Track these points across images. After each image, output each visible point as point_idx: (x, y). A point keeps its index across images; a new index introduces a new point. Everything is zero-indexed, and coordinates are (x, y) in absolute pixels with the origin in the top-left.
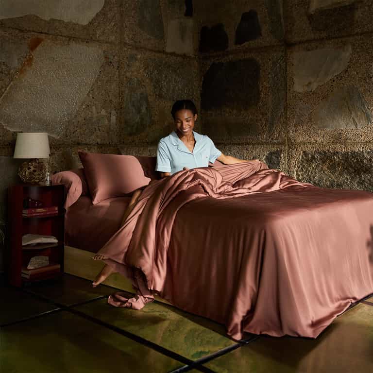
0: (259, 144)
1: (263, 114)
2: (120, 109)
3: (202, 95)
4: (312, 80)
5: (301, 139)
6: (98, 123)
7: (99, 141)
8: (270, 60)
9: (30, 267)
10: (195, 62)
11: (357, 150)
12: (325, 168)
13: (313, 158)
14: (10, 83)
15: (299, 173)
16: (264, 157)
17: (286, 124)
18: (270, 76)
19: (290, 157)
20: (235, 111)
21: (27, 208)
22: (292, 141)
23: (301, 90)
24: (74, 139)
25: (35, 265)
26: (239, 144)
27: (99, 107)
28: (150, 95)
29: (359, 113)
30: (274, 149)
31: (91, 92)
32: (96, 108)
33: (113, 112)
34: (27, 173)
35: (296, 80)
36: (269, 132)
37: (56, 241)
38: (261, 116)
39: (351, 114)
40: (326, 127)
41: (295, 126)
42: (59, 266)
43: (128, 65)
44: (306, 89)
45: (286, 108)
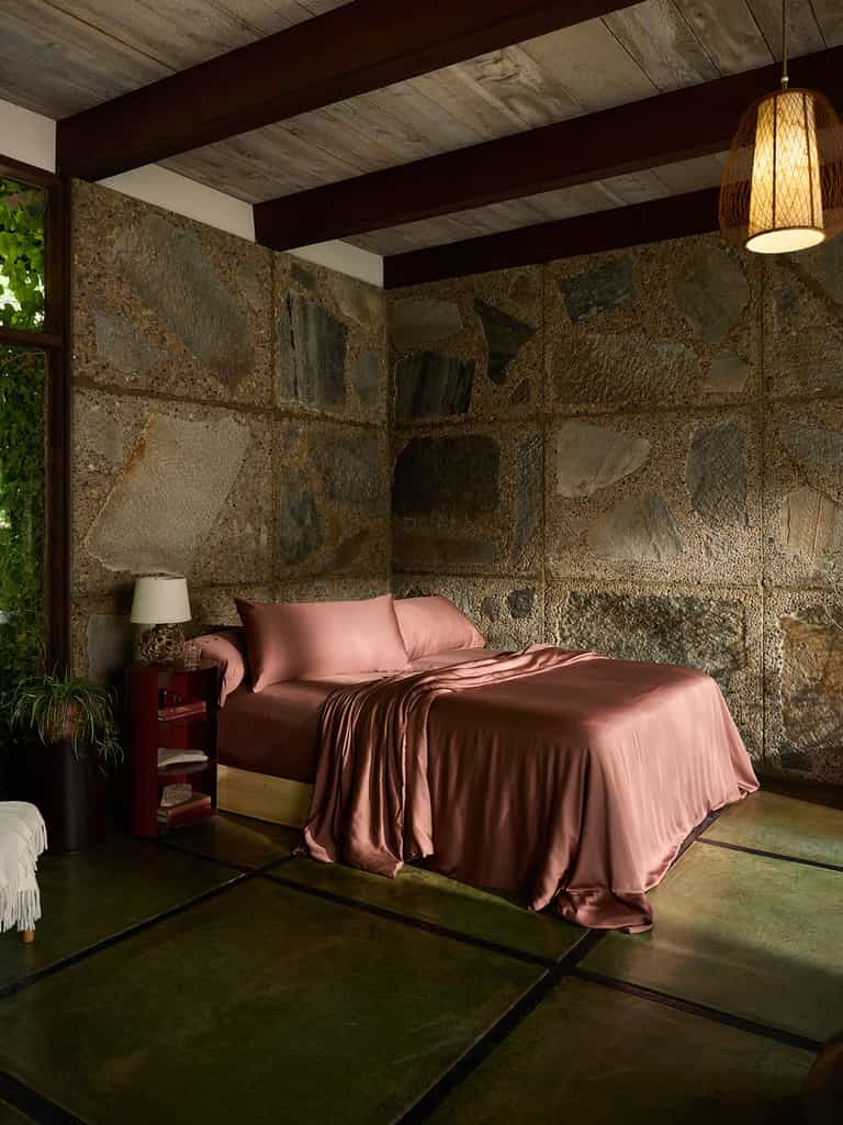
0: (495, 577)
1: (502, 529)
2: (274, 521)
3: (393, 489)
4: (587, 479)
5: (568, 572)
6: (241, 548)
7: (242, 577)
8: (516, 441)
9: (164, 804)
10: (383, 433)
11: (659, 594)
12: (608, 620)
13: (588, 602)
14: (110, 490)
15: (564, 626)
16: (505, 598)
17: (543, 546)
18: (516, 466)
19: (549, 599)
20: (453, 521)
21: (162, 706)
22: (553, 574)
23: (568, 494)
24: (206, 578)
25: (173, 799)
26: (460, 576)
27: (244, 520)
28: (318, 494)
29: (664, 537)
30: (521, 587)
31: (231, 496)
32: (239, 522)
33: (264, 528)
34: (156, 648)
35: (561, 476)
36: (514, 558)
37: (205, 758)
38: (500, 531)
39: (651, 536)
40: (610, 555)
41: (559, 552)
42: (209, 799)
43: (285, 447)
44: (578, 492)
45: (543, 521)
